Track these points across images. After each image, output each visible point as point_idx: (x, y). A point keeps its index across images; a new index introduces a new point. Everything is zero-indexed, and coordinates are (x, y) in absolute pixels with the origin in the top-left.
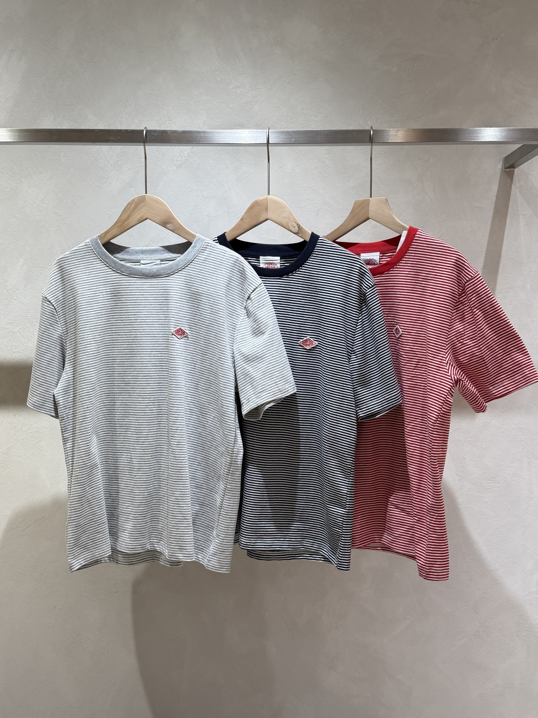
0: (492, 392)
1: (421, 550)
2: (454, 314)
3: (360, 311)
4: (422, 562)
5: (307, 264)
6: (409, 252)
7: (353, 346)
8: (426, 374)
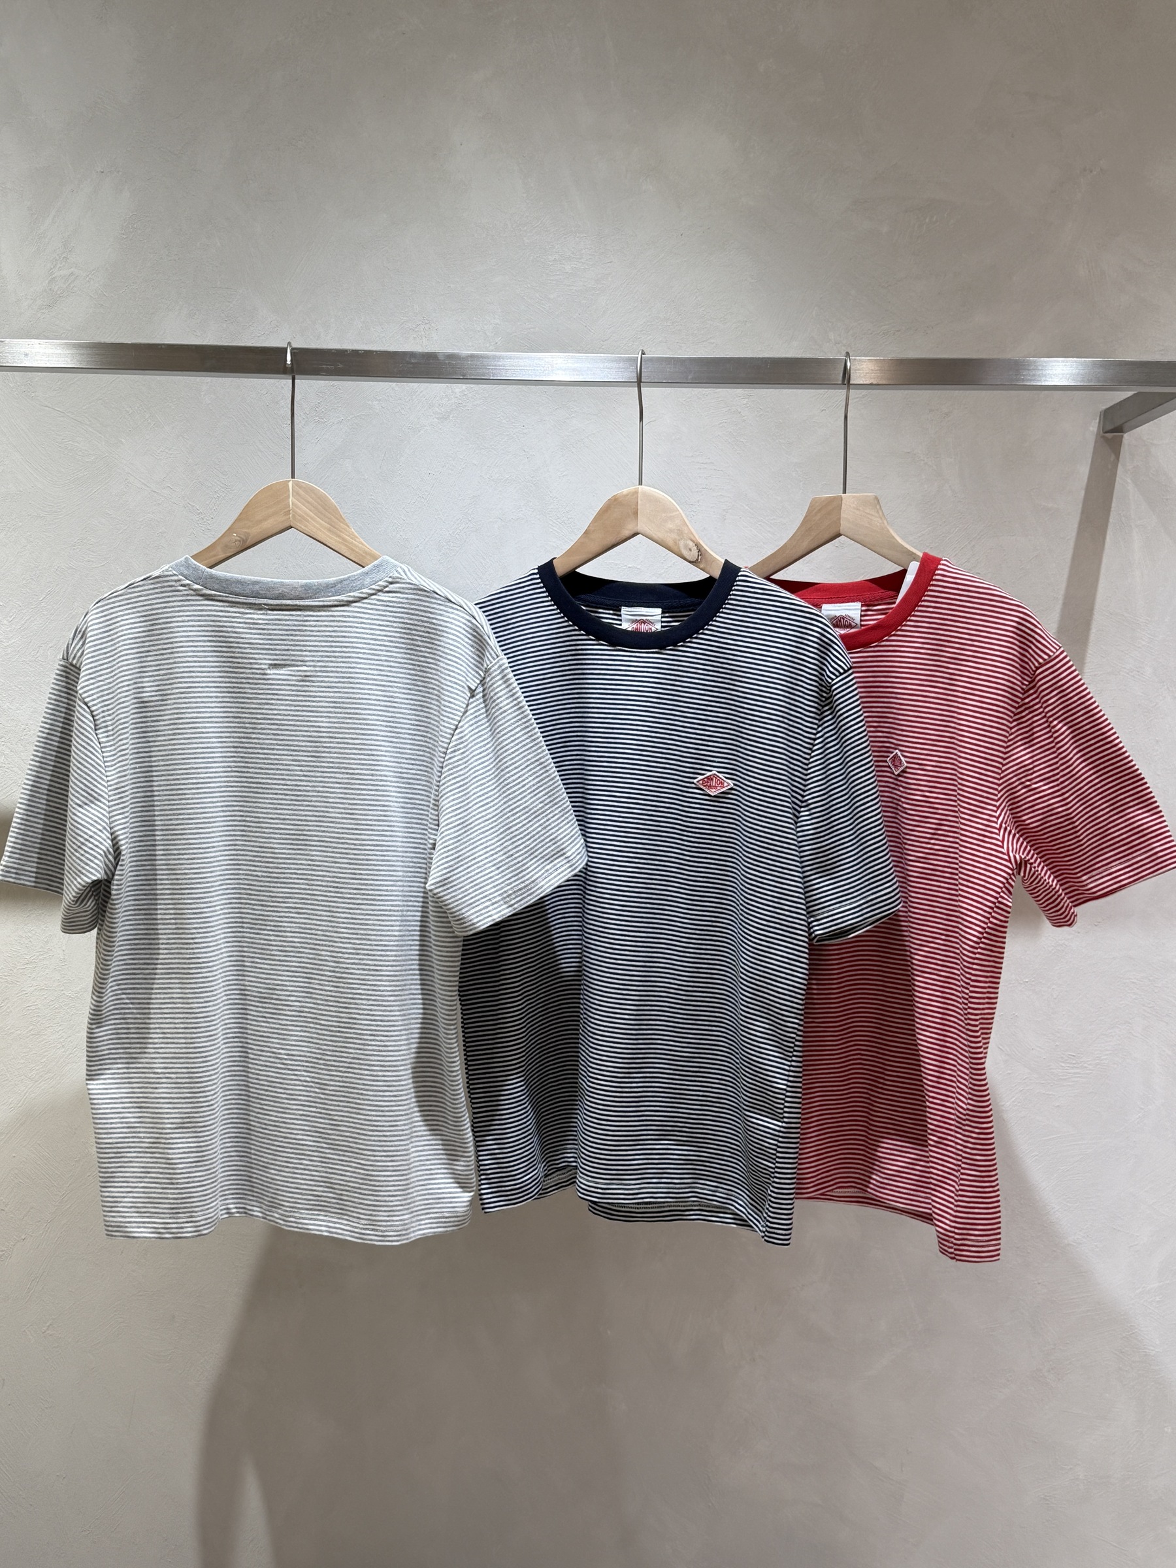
0: (1086, 885)
1: (944, 1202)
2: (1013, 730)
3: (820, 720)
4: (946, 1224)
5: (714, 623)
6: (923, 603)
7: (804, 791)
8: (957, 848)
